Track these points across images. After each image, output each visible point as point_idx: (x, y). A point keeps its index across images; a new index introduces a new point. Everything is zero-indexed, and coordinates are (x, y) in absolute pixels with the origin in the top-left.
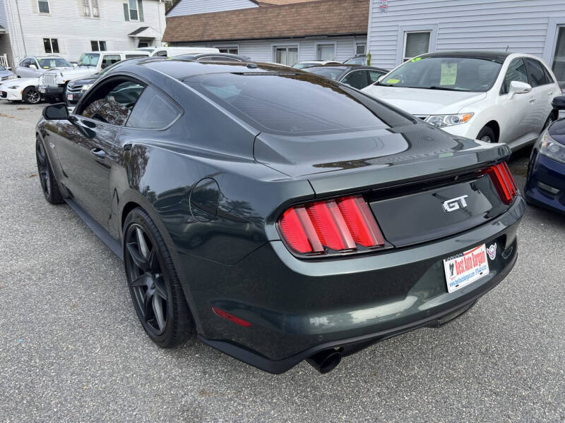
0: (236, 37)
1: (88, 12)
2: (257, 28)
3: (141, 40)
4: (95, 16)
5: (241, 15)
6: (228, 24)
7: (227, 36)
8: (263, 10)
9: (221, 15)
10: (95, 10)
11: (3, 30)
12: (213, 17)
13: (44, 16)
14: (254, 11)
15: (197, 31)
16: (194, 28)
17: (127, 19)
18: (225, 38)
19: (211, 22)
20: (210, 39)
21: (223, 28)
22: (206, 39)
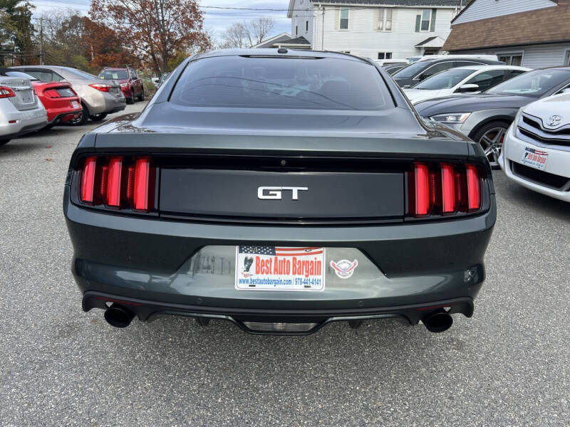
0: (522, 42)
1: (381, 26)
2: (549, 31)
3: (426, 51)
4: (387, 29)
5: (534, 16)
6: (516, 28)
7: (511, 41)
8: (562, 9)
9: (510, 18)
10: (388, 24)
11: (309, 45)
12: (500, 21)
13: (344, 32)
14: (549, 11)
15: (479, 37)
16: (477, 35)
17: (417, 30)
18: (508, 43)
19: (498, 26)
20: (491, 45)
21: (509, 33)
22: (486, 45)
